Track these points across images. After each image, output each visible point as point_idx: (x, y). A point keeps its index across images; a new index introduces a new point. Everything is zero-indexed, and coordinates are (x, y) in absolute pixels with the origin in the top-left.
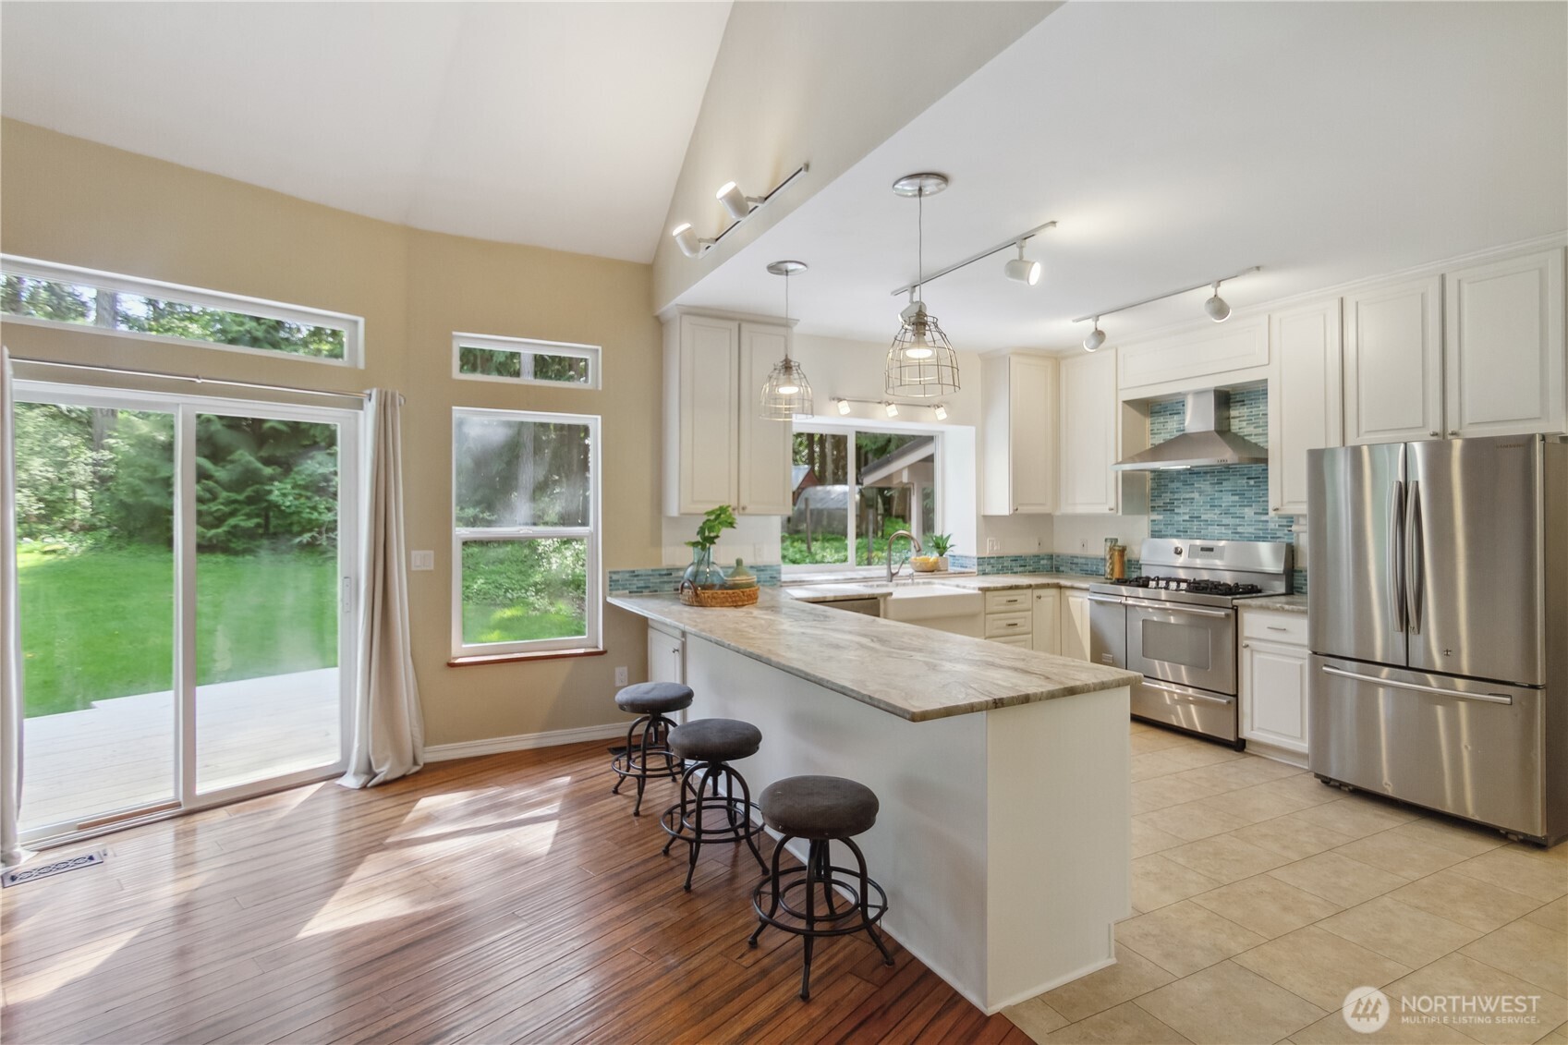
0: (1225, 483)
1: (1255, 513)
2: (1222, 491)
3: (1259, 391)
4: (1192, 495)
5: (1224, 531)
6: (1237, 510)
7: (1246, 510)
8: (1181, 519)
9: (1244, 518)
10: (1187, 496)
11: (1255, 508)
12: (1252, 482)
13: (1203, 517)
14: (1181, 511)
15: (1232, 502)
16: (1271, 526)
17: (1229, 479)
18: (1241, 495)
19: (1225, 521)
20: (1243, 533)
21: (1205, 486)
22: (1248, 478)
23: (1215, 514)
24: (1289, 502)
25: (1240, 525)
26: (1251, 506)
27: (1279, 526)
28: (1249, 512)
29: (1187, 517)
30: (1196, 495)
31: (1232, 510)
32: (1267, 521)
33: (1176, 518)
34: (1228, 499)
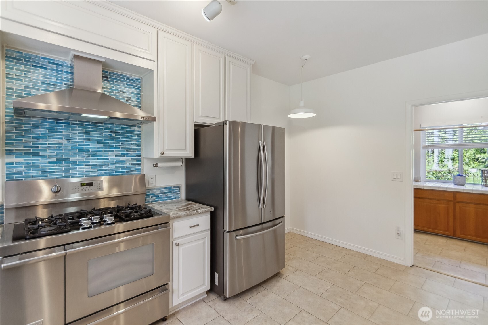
0: (92, 134)
1: (116, 156)
2: (89, 140)
3: (119, 75)
4: (60, 141)
5: (91, 169)
6: (103, 154)
7: (110, 154)
8: (47, 161)
9: (108, 159)
10: (55, 141)
11: (116, 152)
12: (114, 135)
13: (72, 159)
14: (47, 154)
15: (98, 148)
16: (127, 164)
17: (95, 131)
18: (105, 143)
19: (92, 162)
20: (108, 170)
21: (75, 135)
22: (111, 132)
23: (83, 157)
24: (167, 149)
25: (105, 164)
26: (113, 151)
27: (132, 164)
28: (111, 155)
29: (54, 160)
30: (65, 141)
31: (98, 154)
32: (124, 161)
33: (41, 160)
34: (94, 146)
